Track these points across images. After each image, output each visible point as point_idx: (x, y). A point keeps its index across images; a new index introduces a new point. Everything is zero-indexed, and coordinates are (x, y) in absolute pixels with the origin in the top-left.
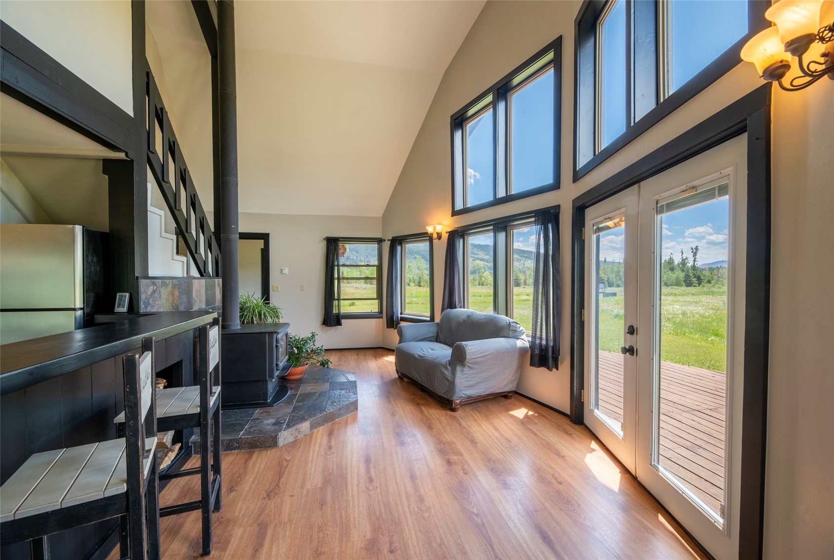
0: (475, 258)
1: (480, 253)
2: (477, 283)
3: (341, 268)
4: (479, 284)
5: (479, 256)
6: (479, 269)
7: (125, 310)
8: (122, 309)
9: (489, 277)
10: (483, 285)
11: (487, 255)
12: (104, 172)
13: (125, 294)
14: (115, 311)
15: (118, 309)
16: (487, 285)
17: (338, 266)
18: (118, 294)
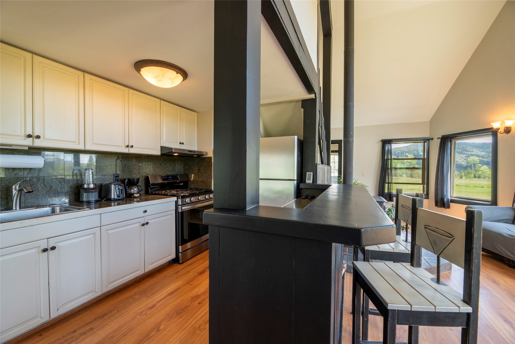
0: (469, 155)
1: (474, 150)
2: (473, 176)
3: (393, 161)
4: (475, 177)
5: (474, 153)
6: (475, 165)
7: (311, 182)
8: (310, 181)
9: (488, 170)
10: (479, 177)
11: (484, 151)
12: (302, 108)
13: (311, 173)
14: (306, 182)
15: (307, 181)
16: (484, 178)
17: (391, 159)
18: (307, 173)
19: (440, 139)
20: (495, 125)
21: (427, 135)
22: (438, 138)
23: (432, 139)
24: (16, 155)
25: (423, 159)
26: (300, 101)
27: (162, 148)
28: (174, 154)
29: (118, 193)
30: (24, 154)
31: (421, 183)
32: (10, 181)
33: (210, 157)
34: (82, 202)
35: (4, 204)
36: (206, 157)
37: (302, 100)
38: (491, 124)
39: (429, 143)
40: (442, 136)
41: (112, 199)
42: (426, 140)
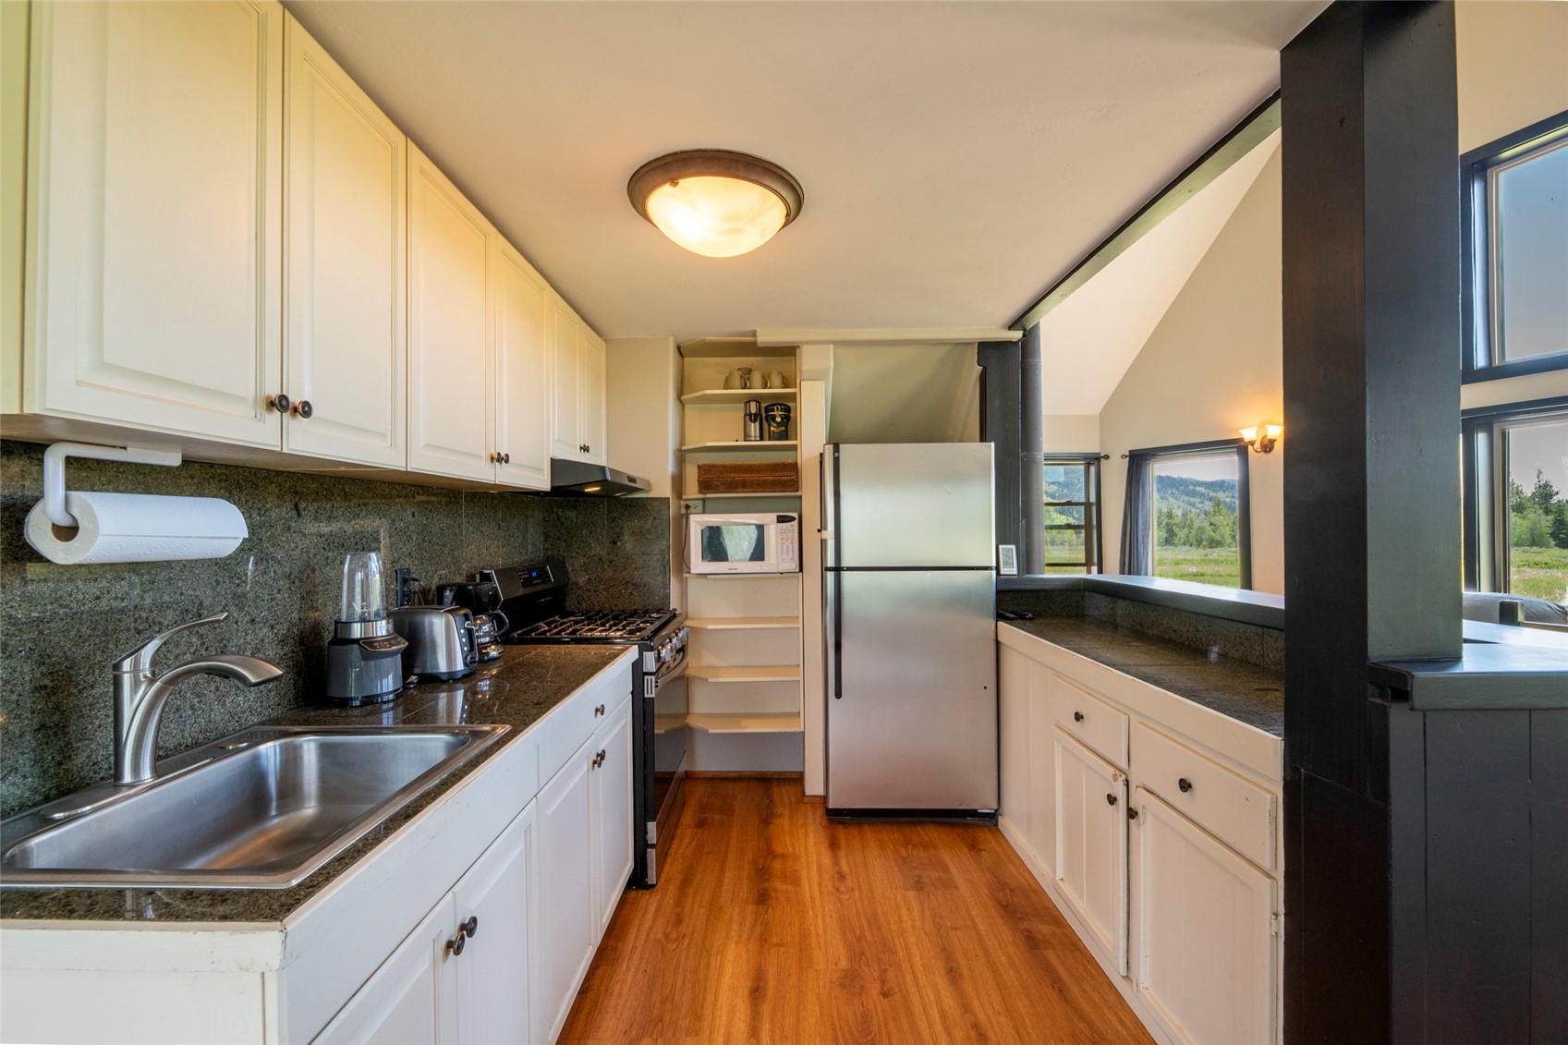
19: (1128, 458)
20: (1249, 434)
21: (1092, 447)
22: (1123, 457)
23: (1107, 457)
24: (101, 490)
25: (1087, 505)
26: (973, 343)
27: (555, 463)
28: (586, 490)
29: (465, 648)
30: (130, 487)
31: (1084, 562)
32: (78, 630)
33: (665, 499)
34: (344, 703)
35: (53, 759)
36: (647, 499)
37: (979, 343)
38: (1240, 431)
39: (1099, 465)
40: (1130, 451)
41: (444, 678)
42: (1093, 460)
